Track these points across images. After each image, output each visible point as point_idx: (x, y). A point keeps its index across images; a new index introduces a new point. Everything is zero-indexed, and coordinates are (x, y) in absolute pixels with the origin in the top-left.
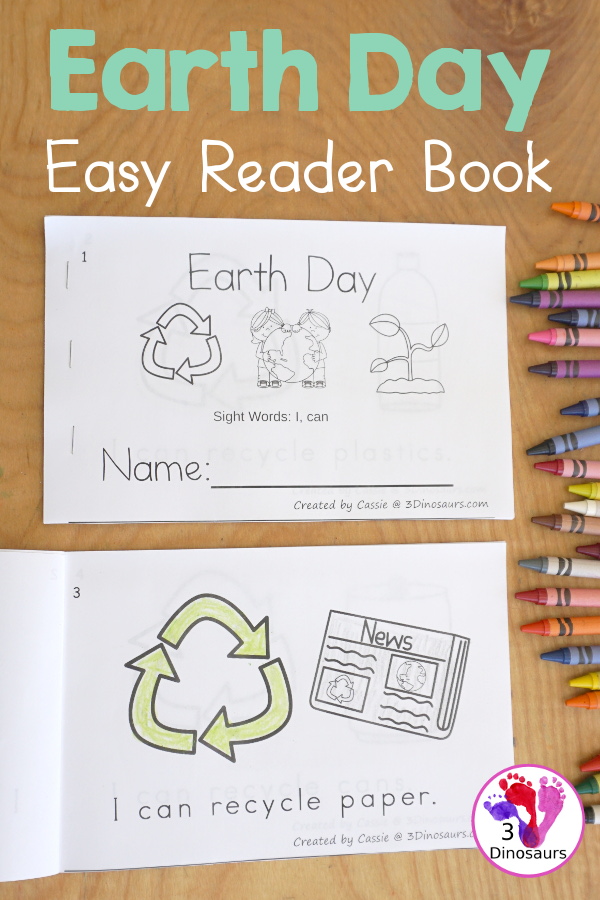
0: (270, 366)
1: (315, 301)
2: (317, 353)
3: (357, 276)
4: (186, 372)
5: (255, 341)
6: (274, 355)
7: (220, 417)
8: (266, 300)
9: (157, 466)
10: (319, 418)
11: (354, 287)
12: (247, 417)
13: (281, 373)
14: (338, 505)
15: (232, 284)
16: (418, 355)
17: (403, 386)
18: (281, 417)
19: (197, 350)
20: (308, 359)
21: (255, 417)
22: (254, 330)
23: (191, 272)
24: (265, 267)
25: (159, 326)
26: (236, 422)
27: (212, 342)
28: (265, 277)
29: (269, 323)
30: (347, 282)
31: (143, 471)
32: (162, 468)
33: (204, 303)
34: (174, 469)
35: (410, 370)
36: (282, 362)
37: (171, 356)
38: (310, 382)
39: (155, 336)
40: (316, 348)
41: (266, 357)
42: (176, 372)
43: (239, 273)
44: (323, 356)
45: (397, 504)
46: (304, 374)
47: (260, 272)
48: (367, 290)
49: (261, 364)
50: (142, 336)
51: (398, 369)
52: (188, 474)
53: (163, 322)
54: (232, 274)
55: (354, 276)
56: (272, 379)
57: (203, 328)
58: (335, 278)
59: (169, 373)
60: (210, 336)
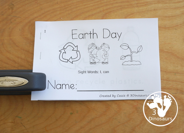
0: (93, 58)
1: (105, 41)
2: (106, 54)
3: (117, 34)
4: (71, 60)
5: (89, 52)
6: (94, 56)
7: (80, 72)
8: (92, 41)
9: (62, 85)
10: (107, 72)
11: (116, 36)
12: (87, 72)
13: (96, 60)
14: (112, 96)
15: (83, 37)
16: (134, 54)
17: (130, 63)
18: (96, 72)
20: (103, 56)
21: (89, 72)
22: (89, 49)
23: (72, 34)
24: (92, 32)
25: (64, 49)
26: (84, 74)
27: (78, 52)
28: (92, 35)
29: (93, 47)
30: (114, 35)
31: (59, 86)
32: (64, 86)
33: (76, 42)
34: (67, 86)
35: (131, 59)
36: (97, 57)
37: (67, 56)
38: (104, 63)
39: (63, 51)
40: (105, 53)
41: (92, 56)
42: (68, 60)
43: (85, 34)
44: (107, 55)
45: (128, 95)
46: (102, 60)
47: (90, 34)
48: (119, 37)
49: (91, 58)
50: (59, 51)
51: (128, 58)
52: (71, 87)
53: (65, 48)
54: (83, 35)
55: (116, 34)
56: (94, 62)
57: (76, 49)
58: (111, 35)
59: (66, 61)
60: (77, 51)
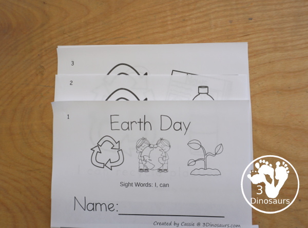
0: (144, 162)
1: (163, 135)
2: (164, 157)
3: (182, 124)
4: (109, 165)
5: (138, 152)
6: (146, 158)
7: (123, 184)
8: (142, 134)
9: (96, 205)
10: (165, 185)
11: (181, 128)
12: (134, 185)
13: (149, 166)
14: (172, 224)
15: (128, 128)
16: (209, 158)
17: (202, 172)
18: (148, 185)
19: (114, 155)
20: (161, 159)
21: (138, 185)
22: (137, 147)
23: (111, 123)
24: (142, 121)
25: (98, 146)
26: (129, 187)
27: (120, 152)
28: (142, 124)
29: (144, 144)
30: (177, 126)
31: (90, 207)
32: (98, 206)
33: (117, 136)
34: (103, 206)
35: (206, 165)
36: (150, 161)
37: (102, 158)
38: (161, 170)
39: (97, 149)
40: (164, 155)
41: (142, 159)
42: (105, 165)
43: (131, 123)
44: (167, 158)
45: (199, 224)
46: (158, 166)
47: (140, 122)
48: (187, 129)
49: (141, 162)
50: (91, 149)
51: (200, 164)
52: (109, 209)
53: (100, 144)
54: (128, 123)
55: (181, 124)
56: (145, 168)
57: (116, 146)
58: (173, 125)
59: (102, 166)
60: (119, 150)
